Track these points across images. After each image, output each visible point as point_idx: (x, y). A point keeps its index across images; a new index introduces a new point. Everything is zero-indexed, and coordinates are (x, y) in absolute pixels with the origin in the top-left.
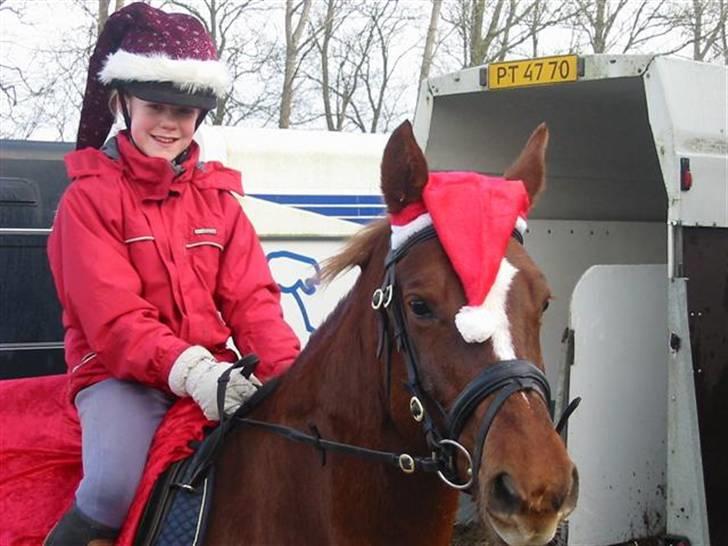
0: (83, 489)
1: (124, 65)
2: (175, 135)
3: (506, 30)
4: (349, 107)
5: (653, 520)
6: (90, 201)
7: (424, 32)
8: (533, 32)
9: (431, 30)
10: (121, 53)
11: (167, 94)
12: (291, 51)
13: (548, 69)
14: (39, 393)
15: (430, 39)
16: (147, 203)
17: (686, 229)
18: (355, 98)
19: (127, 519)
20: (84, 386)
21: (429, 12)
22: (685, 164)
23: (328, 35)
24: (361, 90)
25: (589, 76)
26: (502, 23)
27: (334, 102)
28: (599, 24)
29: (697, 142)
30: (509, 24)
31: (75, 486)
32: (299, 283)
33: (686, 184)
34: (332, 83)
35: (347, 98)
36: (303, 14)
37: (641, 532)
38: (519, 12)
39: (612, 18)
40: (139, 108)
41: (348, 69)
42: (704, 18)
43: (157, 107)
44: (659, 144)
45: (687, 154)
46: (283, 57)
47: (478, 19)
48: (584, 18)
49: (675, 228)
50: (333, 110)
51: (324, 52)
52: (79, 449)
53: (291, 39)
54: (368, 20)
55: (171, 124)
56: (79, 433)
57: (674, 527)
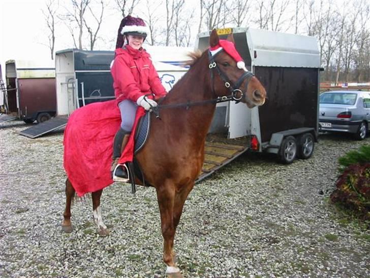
0: (122, 124)
1: (127, 29)
2: (139, 43)
3: (217, 25)
4: (182, 43)
5: (249, 132)
6: (123, 59)
7: (199, 25)
8: (224, 25)
9: (200, 25)
10: (126, 26)
11: (136, 34)
12: (168, 30)
13: (225, 31)
14: (110, 105)
15: (200, 27)
16: (134, 59)
17: (256, 67)
18: (183, 41)
19: (133, 129)
20: (120, 102)
21: (199, 21)
22: (255, 52)
23: (177, 26)
24: (185, 38)
25: (234, 32)
26: (216, 23)
27: (179, 42)
28: (239, 23)
29: (258, 47)
30: (218, 23)
31: (120, 124)
32: (170, 81)
33: (255, 57)
34: (178, 37)
35: (181, 41)
36: (171, 21)
37: (246, 134)
38: (220, 20)
39: (242, 22)
40: (130, 38)
41: (182, 34)
42: (262, 22)
43: (134, 37)
44: (249, 48)
45: (256, 50)
46: (166, 31)
47: (211, 22)
48: (235, 21)
49: (253, 67)
50: (178, 44)
51: (176, 30)
52: (120, 116)
53: (168, 28)
54: (186, 23)
55: (137, 41)
56: (120, 112)
57: (253, 133)
